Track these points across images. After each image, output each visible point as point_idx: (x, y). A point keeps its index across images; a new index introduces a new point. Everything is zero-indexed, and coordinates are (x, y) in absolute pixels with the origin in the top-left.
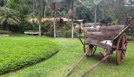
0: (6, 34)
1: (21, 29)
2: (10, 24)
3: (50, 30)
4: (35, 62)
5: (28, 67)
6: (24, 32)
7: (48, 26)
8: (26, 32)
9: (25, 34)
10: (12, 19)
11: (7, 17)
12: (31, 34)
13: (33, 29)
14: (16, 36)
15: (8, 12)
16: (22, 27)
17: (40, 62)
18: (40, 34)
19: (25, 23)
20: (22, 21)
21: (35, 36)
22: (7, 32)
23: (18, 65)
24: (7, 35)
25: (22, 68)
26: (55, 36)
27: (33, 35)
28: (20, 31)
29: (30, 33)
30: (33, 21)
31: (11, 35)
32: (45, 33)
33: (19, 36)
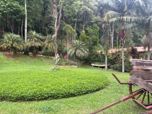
0: (75, 65)
1: (89, 60)
2: (78, 55)
3: (118, 63)
4: (61, 96)
5: (52, 99)
6: (91, 63)
7: (117, 57)
8: (93, 63)
9: (92, 66)
10: (80, 51)
11: (76, 50)
12: (97, 67)
13: (100, 61)
14: (83, 67)
15: (77, 45)
16: (90, 59)
17: (68, 97)
18: (106, 66)
19: (93, 55)
20: (90, 52)
21: (101, 69)
22: (76, 63)
23: (43, 96)
24: (76, 67)
25: (46, 99)
26: (123, 70)
27: (100, 67)
28: (88, 63)
29: (97, 65)
30: (101, 52)
31: (79, 67)
32: (112, 66)
33: (86, 68)
